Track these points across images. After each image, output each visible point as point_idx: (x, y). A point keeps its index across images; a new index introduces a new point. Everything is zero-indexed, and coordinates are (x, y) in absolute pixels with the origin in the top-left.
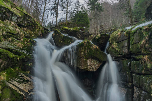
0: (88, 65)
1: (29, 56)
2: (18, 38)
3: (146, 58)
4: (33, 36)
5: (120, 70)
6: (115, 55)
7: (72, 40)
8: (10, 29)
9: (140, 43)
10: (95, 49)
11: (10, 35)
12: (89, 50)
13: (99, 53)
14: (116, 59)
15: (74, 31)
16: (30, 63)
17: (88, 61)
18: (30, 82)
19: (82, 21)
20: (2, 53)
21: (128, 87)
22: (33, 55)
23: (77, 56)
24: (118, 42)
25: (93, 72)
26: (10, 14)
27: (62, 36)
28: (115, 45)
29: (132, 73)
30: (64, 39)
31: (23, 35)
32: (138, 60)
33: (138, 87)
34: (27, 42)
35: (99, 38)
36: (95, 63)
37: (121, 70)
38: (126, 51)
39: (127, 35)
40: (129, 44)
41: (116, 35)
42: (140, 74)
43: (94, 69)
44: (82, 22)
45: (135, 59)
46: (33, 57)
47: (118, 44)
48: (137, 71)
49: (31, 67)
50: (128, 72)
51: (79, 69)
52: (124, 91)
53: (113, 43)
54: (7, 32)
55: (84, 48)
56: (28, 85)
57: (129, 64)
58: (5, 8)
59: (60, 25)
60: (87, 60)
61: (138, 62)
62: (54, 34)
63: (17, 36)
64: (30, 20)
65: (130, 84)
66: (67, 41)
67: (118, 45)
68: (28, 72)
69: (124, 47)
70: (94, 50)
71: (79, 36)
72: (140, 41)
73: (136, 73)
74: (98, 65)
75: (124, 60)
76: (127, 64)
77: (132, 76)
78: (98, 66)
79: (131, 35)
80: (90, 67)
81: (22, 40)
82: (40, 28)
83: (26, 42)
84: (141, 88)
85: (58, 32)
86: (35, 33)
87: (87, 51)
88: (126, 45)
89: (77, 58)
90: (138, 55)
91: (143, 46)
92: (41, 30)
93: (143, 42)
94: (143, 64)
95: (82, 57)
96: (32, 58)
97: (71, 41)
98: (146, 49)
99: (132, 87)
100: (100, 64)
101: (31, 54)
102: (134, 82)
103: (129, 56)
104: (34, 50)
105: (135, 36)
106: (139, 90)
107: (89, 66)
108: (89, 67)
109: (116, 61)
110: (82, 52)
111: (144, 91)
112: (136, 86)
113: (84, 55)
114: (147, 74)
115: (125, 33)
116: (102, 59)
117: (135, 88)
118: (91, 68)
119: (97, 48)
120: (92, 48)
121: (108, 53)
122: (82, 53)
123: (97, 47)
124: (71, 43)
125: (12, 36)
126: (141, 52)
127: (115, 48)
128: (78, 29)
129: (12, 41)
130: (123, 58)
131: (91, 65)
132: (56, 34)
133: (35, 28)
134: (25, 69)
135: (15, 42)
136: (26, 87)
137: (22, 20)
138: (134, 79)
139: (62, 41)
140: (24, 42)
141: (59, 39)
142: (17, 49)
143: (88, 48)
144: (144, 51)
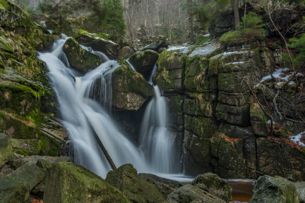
1: (48, 92)
2: (19, 58)
3: (200, 96)
4: (31, 49)
6: (165, 88)
7: (99, 60)
8: (3, 43)
9: (195, 77)
10: (138, 79)
11: (8, 55)
12: (129, 80)
13: (143, 84)
14: (165, 94)
15: (100, 41)
16: (52, 101)
17: (128, 96)
18: (62, 127)
19: (114, 23)
20: (24, 91)
21: (178, 131)
22: (52, 89)
23: (113, 89)
24: (170, 70)
25: (133, 111)
27: (82, 52)
28: (165, 73)
29: (183, 114)
30: (86, 57)
31: (21, 51)
32: (192, 98)
33: (189, 131)
34: (35, 66)
35: (142, 58)
36: (138, 99)
37: (172, 109)
38: (179, 85)
39: (182, 62)
40: (183, 75)
41: (168, 59)
42: (192, 116)
43: (135, 107)
45: (189, 97)
46: (54, 93)
47: (169, 72)
48: (189, 112)
49: (55, 108)
50: (180, 113)
51: (116, 107)
52: (174, 136)
53: (163, 70)
54: (2, 50)
55: (122, 77)
56: (60, 132)
59: (70, 24)
60: (126, 95)
61: (191, 100)
62: (67, 46)
63: (16, 55)
64: (18, 15)
65: (181, 127)
66: (92, 61)
67: (169, 75)
68: (52, 115)
69: (177, 79)
70: (136, 81)
71: (110, 51)
72: (197, 74)
73: (188, 114)
74: (141, 102)
75: (176, 96)
76: (180, 102)
77: (184, 118)
78: (141, 104)
79: (187, 63)
80: (131, 104)
81: (26, 61)
82: (37, 32)
83: (33, 67)
84: (192, 131)
85: (75, 44)
86: (29, 40)
87: (127, 82)
88: (180, 76)
89: (113, 92)
90: (192, 92)
91: (199, 82)
92: (41, 36)
93: (199, 76)
94: (197, 103)
95: (120, 91)
97: (97, 61)
98: (202, 86)
99: (183, 131)
100: (144, 101)
101: (48, 87)
102: (185, 125)
103: (183, 92)
105: (192, 67)
106: (190, 134)
107: (129, 103)
108: (128, 105)
109: (165, 96)
111: (195, 135)
112: (186, 130)
113: (122, 87)
114: (199, 116)
115: (180, 59)
116: (147, 93)
117: (185, 131)
118: (131, 107)
119: (141, 78)
120: (133, 77)
121: (155, 84)
122: (120, 84)
123: (141, 76)
124: (97, 64)
125: (10, 57)
126: (195, 89)
127: (165, 78)
128: (106, 38)
129: (14, 65)
130: (175, 94)
131: (132, 101)
132: (71, 46)
133: (29, 30)
134: (45, 110)
135: (19, 67)
136: (60, 134)
137: (8, 17)
138: (185, 121)
139: (81, 59)
140: (29, 65)
141: (76, 56)
142: (28, 81)
143: (129, 78)
144: (199, 88)
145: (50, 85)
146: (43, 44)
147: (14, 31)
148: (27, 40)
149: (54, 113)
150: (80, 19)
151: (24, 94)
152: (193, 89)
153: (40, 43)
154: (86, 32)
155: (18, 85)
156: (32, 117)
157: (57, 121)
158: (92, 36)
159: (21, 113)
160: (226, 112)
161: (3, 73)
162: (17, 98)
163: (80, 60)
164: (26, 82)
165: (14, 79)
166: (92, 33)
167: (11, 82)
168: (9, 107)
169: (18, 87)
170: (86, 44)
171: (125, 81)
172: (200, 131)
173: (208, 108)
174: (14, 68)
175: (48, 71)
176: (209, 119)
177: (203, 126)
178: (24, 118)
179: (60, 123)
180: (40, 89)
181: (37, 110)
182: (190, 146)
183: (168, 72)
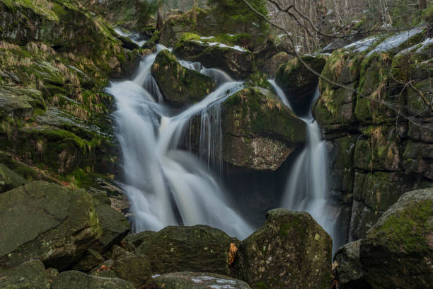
0: (254, 156)
1: (108, 140)
2: (71, 93)
3: (377, 132)
4: (98, 78)
5: (333, 165)
6: (325, 124)
7: (211, 83)
8: (49, 73)
10: (273, 110)
11: (54, 89)
12: (255, 115)
13: (283, 120)
14: (329, 134)
15: (216, 49)
16: (113, 155)
17: (255, 144)
18: (121, 194)
19: (244, 11)
20: (64, 138)
21: (345, 204)
22: (115, 137)
23: (223, 132)
24: (335, 89)
25: (267, 172)
26: (36, 23)
27: (181, 72)
28: (328, 96)
29: (353, 171)
30: (188, 81)
31: (78, 82)
32: (366, 138)
33: (359, 201)
34: (94, 102)
35: (295, 71)
36: (275, 149)
37: (335, 162)
38: (347, 114)
39: (354, 70)
41: (333, 66)
42: (366, 171)
43: (270, 164)
44: (243, 17)
46: (118, 142)
47: (334, 93)
48: (362, 165)
49: (115, 166)
50: (348, 168)
51: (231, 165)
53: (325, 89)
54: (46, 82)
55: (241, 110)
56: (118, 201)
57: (351, 147)
58: (23, 8)
59: (172, 25)
60: (251, 142)
61: (365, 142)
62: (157, 65)
63: (68, 88)
65: (349, 196)
66: (198, 87)
67: (333, 97)
68: (112, 176)
69: (346, 103)
70: (269, 115)
71: (234, 66)
73: (359, 170)
74: (282, 154)
75: (344, 138)
76: (348, 149)
77: (353, 178)
78: (283, 157)
79: (361, 70)
80: (261, 159)
81: (80, 97)
82: (111, 47)
83: (91, 104)
84: (362, 201)
85: (168, 60)
86: (99, 63)
87: (251, 117)
88: (350, 98)
89: (224, 138)
90: (367, 125)
91: (376, 105)
92: (118, 54)
93: (376, 93)
94: (372, 146)
95: (238, 134)
96: (115, 143)
97: (207, 87)
98: (380, 110)
99: (350, 204)
100: (289, 152)
101: (110, 133)
102: (355, 190)
103: (353, 128)
104: (114, 123)
105: (368, 76)
106: (359, 206)
107: (257, 156)
108: (256, 161)
109: (327, 140)
110: (238, 121)
111: (369, 207)
112: (356, 199)
113: (242, 128)
114: (377, 171)
115: (351, 63)
116: (292, 137)
117: (354, 202)
118: (262, 163)
119: (277, 108)
120: (263, 107)
122: (237, 123)
123: (278, 105)
124: (208, 91)
125: (59, 92)
127: (326, 104)
128: (230, 42)
129: (61, 103)
130: (343, 134)
131: (264, 153)
132: (163, 65)
133: (98, 47)
134: (102, 169)
135: (69, 105)
136: (116, 204)
137: (64, 31)
138: (355, 184)
139: (181, 85)
140: (85, 102)
141: (171, 80)
142: (79, 125)
143: (254, 109)
144: (377, 116)
145: (113, 130)
146: (121, 66)
147: (76, 51)
148: (95, 63)
149: (116, 174)
150: (191, 13)
151: (64, 142)
152: (367, 119)
153: (117, 66)
154: (195, 36)
155: (56, 130)
156: (75, 178)
157: (116, 185)
158: (205, 41)
159: (59, 170)
160: (420, 157)
161: (41, 115)
162: (54, 149)
163: (178, 88)
164: (75, 127)
165: (55, 123)
166: (205, 36)
167: (48, 127)
168: (43, 161)
169: (55, 132)
170: (193, 57)
171: (248, 116)
172: (376, 200)
173: (390, 153)
174: (61, 109)
175: (115, 109)
176: (393, 174)
177: (381, 188)
178: (64, 178)
179: (121, 188)
180: (93, 136)
181: (88, 169)
182: (358, 229)
183: (331, 92)
